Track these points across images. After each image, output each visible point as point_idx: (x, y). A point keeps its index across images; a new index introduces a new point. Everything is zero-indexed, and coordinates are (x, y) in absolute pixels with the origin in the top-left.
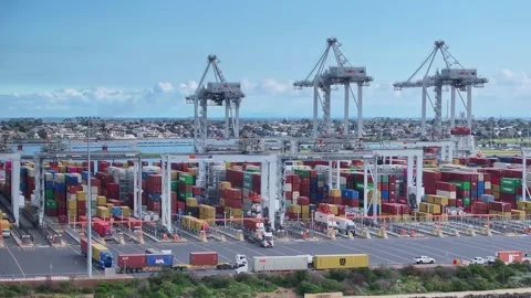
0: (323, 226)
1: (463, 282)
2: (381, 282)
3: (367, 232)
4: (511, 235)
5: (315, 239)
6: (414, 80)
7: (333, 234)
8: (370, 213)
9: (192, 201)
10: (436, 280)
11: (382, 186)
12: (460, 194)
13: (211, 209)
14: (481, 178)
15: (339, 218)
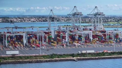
0: (75, 45)
1: (98, 55)
2: (85, 55)
3: (83, 46)
4: (107, 47)
5: (74, 48)
6: (91, 14)
7: (77, 46)
8: (83, 43)
9: (52, 40)
10: (94, 55)
11: (85, 38)
12: (99, 39)
13: (56, 42)
14: (103, 36)
15: (78, 44)
